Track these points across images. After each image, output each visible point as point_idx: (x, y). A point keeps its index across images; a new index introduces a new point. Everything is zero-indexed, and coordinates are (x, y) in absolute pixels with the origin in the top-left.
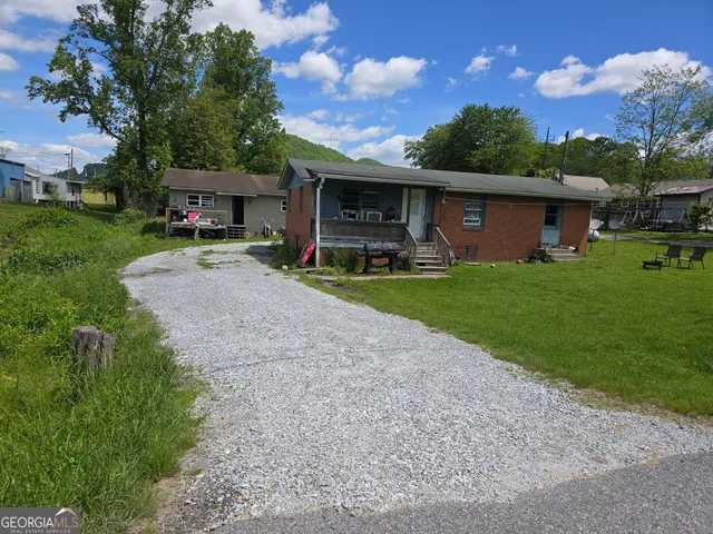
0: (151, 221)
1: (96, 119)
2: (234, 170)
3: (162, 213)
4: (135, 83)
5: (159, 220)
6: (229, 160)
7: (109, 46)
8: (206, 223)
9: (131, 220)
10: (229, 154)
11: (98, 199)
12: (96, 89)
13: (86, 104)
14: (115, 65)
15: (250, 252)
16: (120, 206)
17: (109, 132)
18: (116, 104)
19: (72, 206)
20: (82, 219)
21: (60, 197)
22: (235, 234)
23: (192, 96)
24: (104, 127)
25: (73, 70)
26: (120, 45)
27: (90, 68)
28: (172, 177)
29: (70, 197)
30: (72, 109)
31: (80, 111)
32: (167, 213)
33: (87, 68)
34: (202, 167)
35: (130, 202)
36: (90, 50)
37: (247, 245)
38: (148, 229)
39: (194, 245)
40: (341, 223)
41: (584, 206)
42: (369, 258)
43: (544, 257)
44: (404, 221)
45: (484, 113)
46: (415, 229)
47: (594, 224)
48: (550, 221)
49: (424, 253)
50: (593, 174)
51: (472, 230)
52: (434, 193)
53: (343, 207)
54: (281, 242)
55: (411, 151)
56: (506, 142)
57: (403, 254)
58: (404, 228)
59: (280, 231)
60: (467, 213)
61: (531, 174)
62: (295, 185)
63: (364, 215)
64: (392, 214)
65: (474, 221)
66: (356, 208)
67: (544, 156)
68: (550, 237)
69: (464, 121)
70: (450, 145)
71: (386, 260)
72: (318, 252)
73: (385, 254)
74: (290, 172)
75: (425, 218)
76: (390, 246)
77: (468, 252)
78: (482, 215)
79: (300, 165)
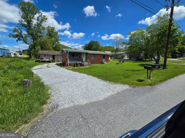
0: (37, 60)
1: (24, 41)
2: (52, 50)
3: (39, 58)
4: (32, 35)
5: (38, 60)
6: (51, 49)
7: (26, 28)
8: (48, 60)
9: (33, 60)
10: (51, 48)
11: (26, 56)
12: (24, 36)
13: (22, 39)
14: (27, 32)
15: (56, 64)
16: (30, 57)
17: (27, 44)
18: (28, 39)
19: (20, 58)
20: (23, 60)
21: (18, 56)
22: (53, 62)
23: (44, 38)
24: (26, 43)
25: (18, 32)
26: (28, 28)
27: (22, 32)
28: (40, 52)
29: (20, 56)
30: (19, 40)
31: (21, 40)
32: (40, 58)
33: (21, 32)
34: (46, 50)
35: (32, 56)
36: (22, 29)
37: (56, 63)
38: (36, 61)
39: (46, 64)
40: (72, 59)
41: (108, 56)
42: (77, 65)
43: (103, 63)
44: (82, 58)
45: (94, 42)
46: (84, 60)
47: (110, 58)
48: (104, 58)
49: (86, 63)
50: (109, 51)
51: (93, 59)
52: (87, 54)
53: (72, 56)
54: (62, 63)
55: (83, 47)
56: (96, 46)
57: (83, 64)
58: (82, 59)
59: (61, 61)
60: (92, 57)
61: (100, 51)
62: (64, 53)
63: (76, 57)
64: (80, 57)
65: (93, 58)
66: (74, 56)
67: (102, 48)
68: (104, 60)
69: (90, 43)
70: (88, 47)
71: (80, 65)
72: (68, 64)
73: (80, 64)
74: (63, 51)
75: (85, 58)
76: (81, 62)
77: (92, 63)
78: (94, 57)
79: (64, 50)
